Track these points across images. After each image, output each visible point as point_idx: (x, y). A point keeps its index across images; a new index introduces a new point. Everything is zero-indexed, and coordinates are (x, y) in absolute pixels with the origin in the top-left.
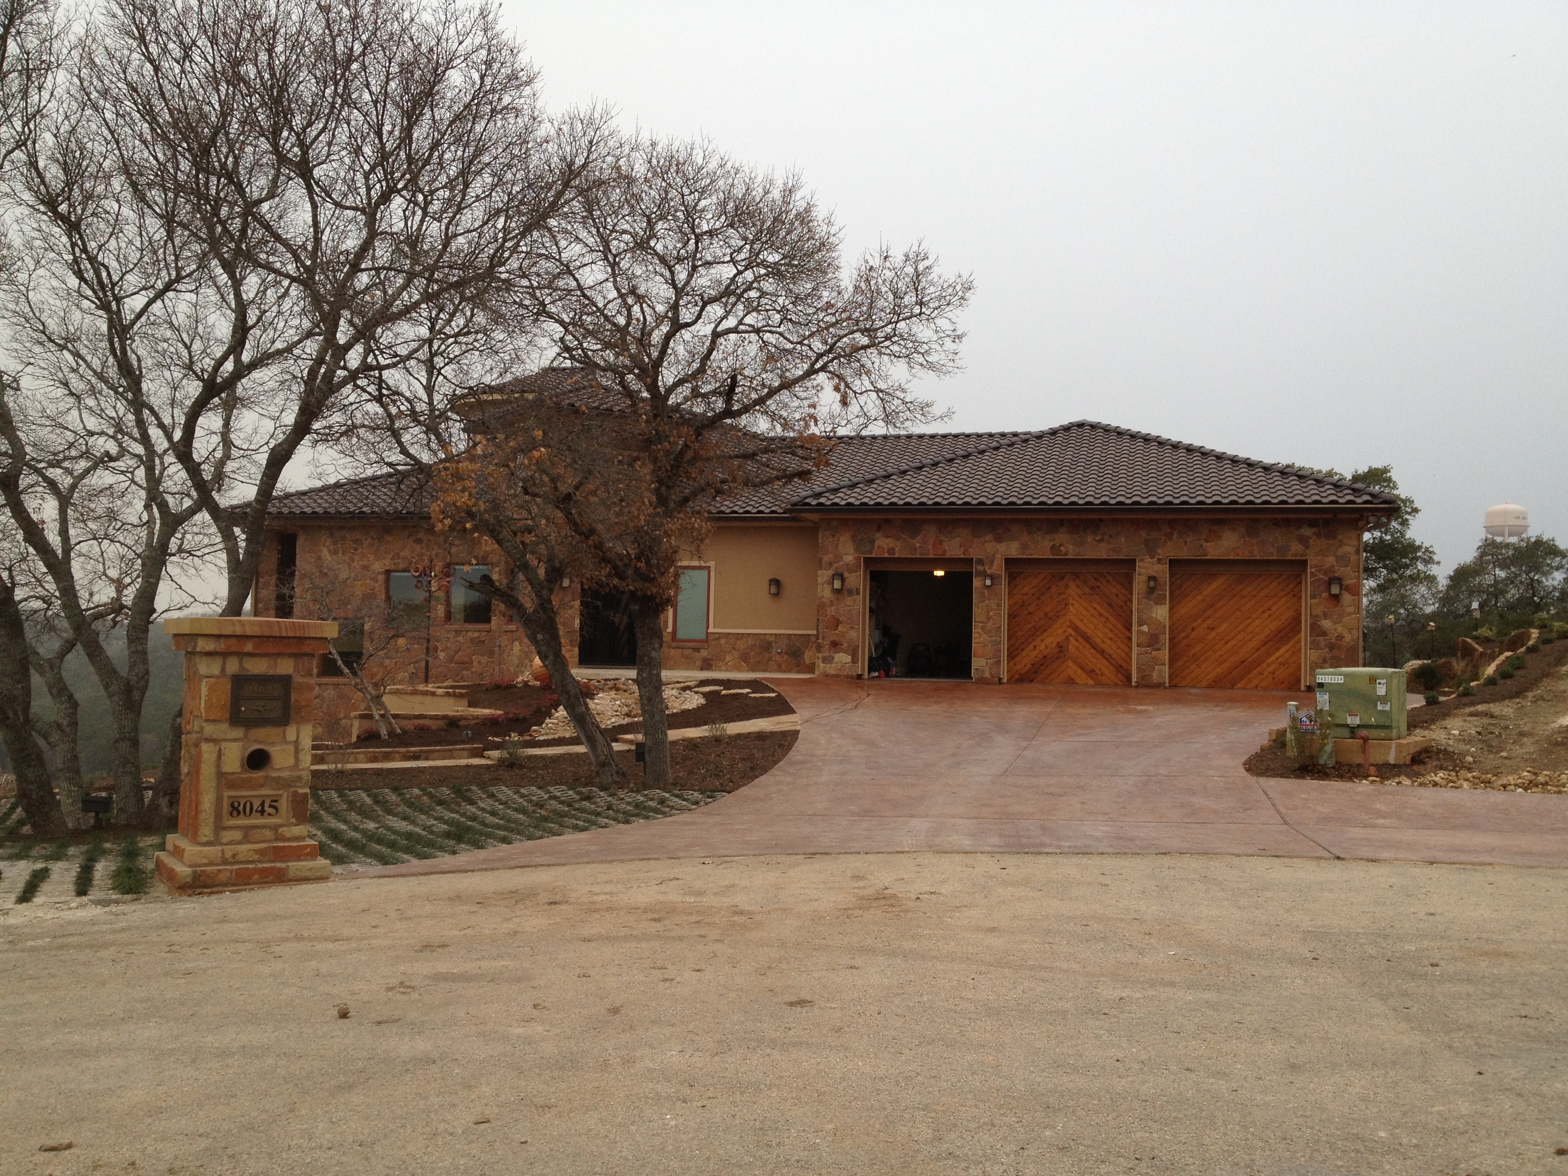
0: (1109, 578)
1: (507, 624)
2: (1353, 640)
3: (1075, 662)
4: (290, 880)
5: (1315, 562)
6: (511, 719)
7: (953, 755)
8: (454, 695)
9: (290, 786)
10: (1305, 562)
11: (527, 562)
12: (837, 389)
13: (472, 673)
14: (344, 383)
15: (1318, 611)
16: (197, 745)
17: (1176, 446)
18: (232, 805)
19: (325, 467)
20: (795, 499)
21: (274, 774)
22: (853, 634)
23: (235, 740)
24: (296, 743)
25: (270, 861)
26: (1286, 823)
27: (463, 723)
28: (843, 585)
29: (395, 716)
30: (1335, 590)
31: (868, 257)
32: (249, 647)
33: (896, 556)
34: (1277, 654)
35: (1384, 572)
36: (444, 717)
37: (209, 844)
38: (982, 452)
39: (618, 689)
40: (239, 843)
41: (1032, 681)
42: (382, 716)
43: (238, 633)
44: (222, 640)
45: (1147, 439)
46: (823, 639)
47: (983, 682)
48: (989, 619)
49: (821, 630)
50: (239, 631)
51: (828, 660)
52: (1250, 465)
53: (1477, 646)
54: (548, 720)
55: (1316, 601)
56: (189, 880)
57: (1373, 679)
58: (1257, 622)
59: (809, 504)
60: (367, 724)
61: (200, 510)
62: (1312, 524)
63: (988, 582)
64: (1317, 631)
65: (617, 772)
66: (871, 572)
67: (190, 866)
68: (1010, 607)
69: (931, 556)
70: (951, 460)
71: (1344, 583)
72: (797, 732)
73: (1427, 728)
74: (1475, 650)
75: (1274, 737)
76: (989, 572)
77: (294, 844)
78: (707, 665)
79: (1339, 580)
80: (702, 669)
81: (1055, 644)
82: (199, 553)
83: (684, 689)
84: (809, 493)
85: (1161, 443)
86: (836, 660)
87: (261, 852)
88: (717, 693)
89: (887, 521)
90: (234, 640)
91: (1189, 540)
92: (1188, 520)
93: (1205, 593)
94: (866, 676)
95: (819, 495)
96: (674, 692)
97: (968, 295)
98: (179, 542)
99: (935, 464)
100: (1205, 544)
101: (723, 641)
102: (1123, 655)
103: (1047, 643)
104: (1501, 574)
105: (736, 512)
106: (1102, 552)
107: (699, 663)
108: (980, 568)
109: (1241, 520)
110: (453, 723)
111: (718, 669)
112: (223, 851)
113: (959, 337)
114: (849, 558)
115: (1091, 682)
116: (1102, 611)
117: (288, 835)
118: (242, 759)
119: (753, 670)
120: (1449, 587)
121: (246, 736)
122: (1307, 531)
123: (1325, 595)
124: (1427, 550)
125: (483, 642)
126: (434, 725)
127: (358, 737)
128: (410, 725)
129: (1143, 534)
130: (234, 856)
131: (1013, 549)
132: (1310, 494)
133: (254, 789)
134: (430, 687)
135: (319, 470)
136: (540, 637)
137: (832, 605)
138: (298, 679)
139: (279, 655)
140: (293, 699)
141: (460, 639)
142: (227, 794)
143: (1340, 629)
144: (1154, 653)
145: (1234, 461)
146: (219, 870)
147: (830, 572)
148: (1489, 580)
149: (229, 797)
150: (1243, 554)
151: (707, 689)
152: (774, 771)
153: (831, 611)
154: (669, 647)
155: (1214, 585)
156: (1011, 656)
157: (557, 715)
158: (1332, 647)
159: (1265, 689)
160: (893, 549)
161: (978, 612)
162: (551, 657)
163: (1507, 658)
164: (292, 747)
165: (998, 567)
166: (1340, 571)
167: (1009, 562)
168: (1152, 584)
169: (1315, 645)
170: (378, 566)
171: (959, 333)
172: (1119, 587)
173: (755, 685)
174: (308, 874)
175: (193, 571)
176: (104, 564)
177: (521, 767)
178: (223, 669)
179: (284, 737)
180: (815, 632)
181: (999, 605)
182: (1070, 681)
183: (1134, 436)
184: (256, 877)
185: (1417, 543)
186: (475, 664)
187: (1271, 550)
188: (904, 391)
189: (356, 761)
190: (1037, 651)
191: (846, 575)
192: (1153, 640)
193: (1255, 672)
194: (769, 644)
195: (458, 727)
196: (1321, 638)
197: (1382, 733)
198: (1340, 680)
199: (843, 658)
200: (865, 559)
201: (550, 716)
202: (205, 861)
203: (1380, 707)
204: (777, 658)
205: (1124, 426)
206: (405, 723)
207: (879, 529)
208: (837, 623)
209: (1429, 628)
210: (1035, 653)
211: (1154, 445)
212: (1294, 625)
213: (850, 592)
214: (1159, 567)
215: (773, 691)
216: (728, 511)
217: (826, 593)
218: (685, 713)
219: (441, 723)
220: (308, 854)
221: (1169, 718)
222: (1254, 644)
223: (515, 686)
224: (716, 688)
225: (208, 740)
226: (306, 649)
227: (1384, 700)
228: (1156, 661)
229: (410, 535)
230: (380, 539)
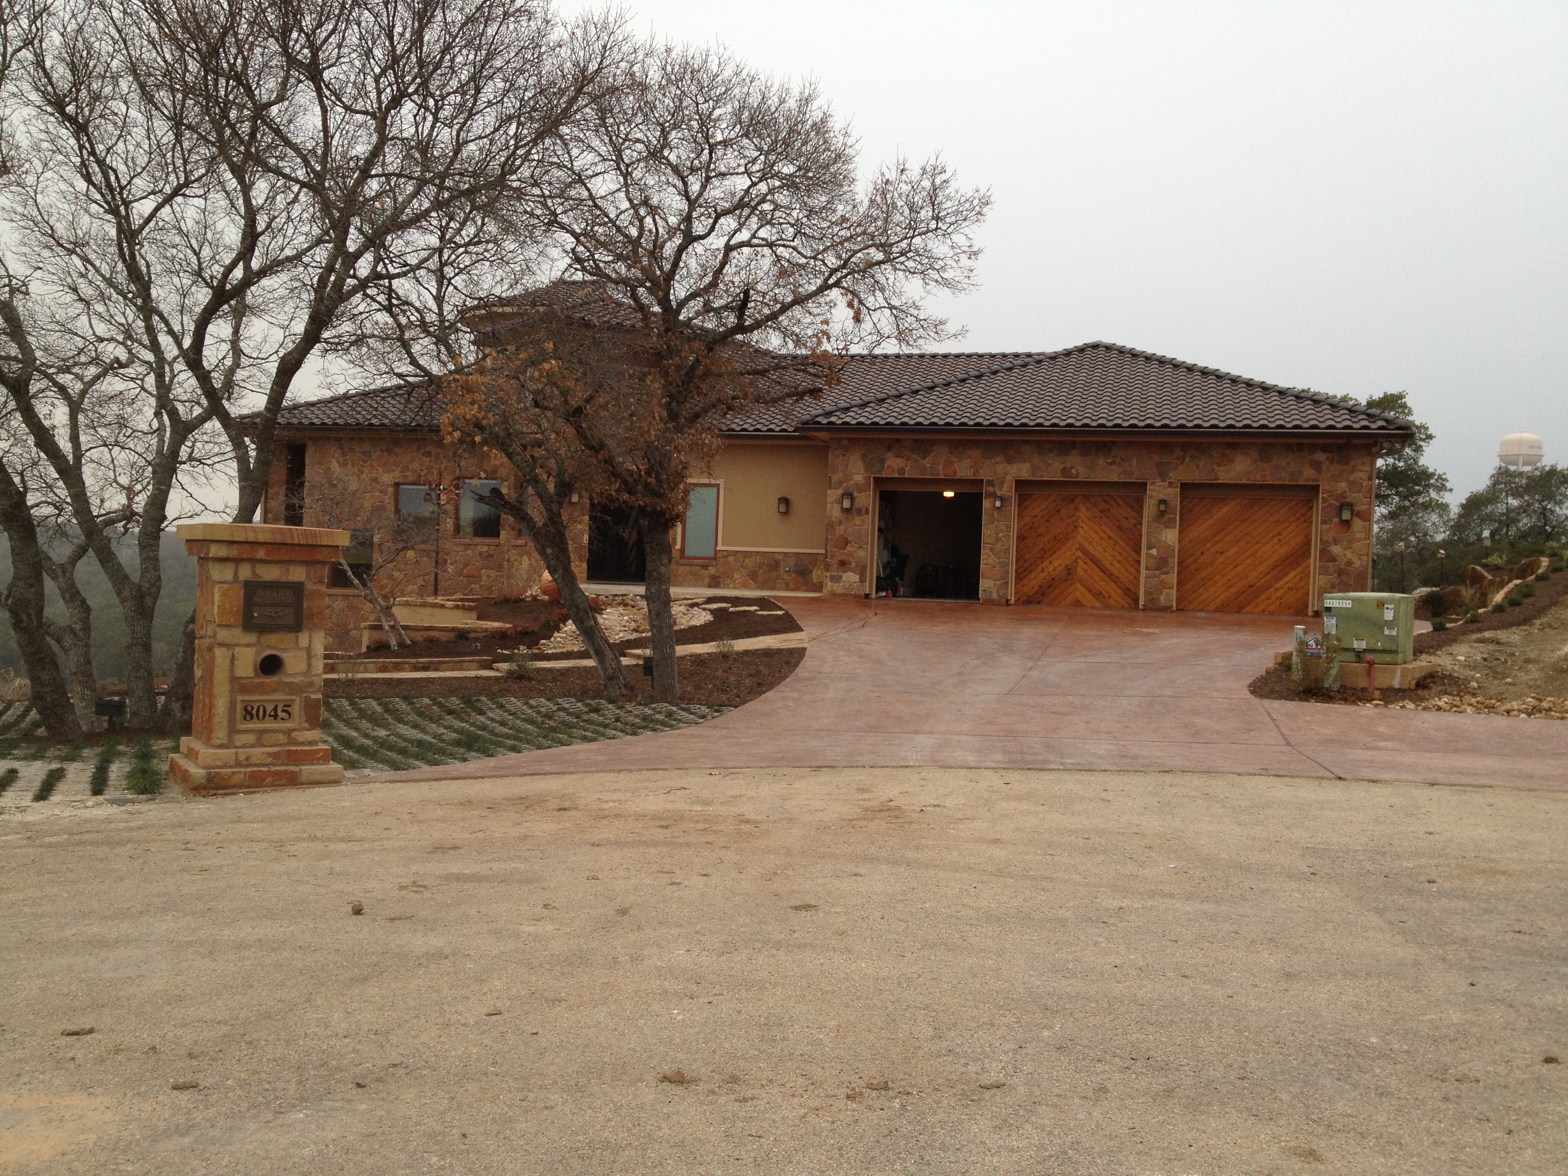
0: (1119, 500)
1: (516, 539)
2: (1362, 566)
3: (1083, 586)
4: (302, 784)
5: (1327, 488)
6: (520, 632)
7: (959, 674)
8: (463, 608)
9: (302, 691)
10: (1317, 488)
11: (536, 476)
12: (850, 305)
13: (481, 586)
14: (354, 291)
15: (1328, 537)
16: (210, 649)
17: (1191, 369)
18: (246, 709)
19: (335, 377)
20: (806, 417)
21: (287, 680)
22: (861, 553)
23: (248, 645)
24: (309, 649)
25: (283, 764)
26: (1288, 744)
27: (472, 635)
28: (852, 505)
29: (405, 628)
30: (1346, 515)
31: (884, 170)
32: (261, 554)
33: (906, 476)
34: (1287, 579)
35: (1397, 499)
36: (453, 629)
37: (221, 746)
38: (995, 373)
39: (626, 605)
40: (252, 746)
41: (1039, 603)
42: (392, 627)
43: (250, 540)
44: (235, 546)
45: (1162, 361)
46: (832, 558)
47: (990, 602)
48: (998, 540)
49: (829, 549)
50: (251, 538)
51: (836, 579)
52: (1265, 388)
53: (1486, 574)
54: (556, 634)
55: (1326, 527)
56: (203, 781)
57: (1381, 604)
58: (1267, 547)
59: (819, 423)
60: (378, 635)
61: (210, 418)
62: (1325, 448)
63: (998, 504)
64: (1327, 556)
65: (626, 686)
66: (881, 492)
67: (204, 768)
68: (1019, 529)
69: (941, 477)
70: (963, 381)
71: (1356, 509)
72: (804, 650)
73: (1433, 654)
74: (1484, 577)
75: (1280, 660)
76: (999, 493)
77: (307, 748)
78: (715, 582)
79: (1350, 506)
80: (709, 587)
81: (1062, 568)
82: (209, 462)
83: (692, 606)
84: (820, 411)
85: (1176, 365)
86: (844, 579)
87: (274, 755)
88: (725, 610)
89: (898, 441)
90: (246, 546)
91: (1201, 464)
92: (1201, 443)
93: (1215, 517)
94: (874, 596)
95: (830, 414)
96: (682, 609)
97: (985, 210)
98: (189, 450)
99: (948, 384)
100: (1216, 468)
101: (731, 559)
102: (1131, 578)
103: (1056, 565)
104: (1514, 502)
105: (745, 430)
106: (1113, 475)
107: (707, 581)
108: (991, 489)
109: (1254, 444)
110: (462, 635)
111: (727, 587)
112: (236, 753)
113: (975, 254)
114: (859, 478)
115: (1098, 605)
116: (1112, 534)
117: (301, 739)
118: (255, 665)
119: (761, 587)
120: (1460, 516)
121: (259, 640)
122: (1320, 456)
123: (1336, 520)
124: (1440, 477)
125: (492, 556)
126: (443, 637)
127: (368, 647)
128: (419, 636)
129: (1156, 457)
130: (247, 759)
131: (1023, 470)
132: (1325, 419)
133: (267, 693)
134: (439, 600)
135: (329, 380)
136: (549, 551)
137: (840, 523)
138: (309, 586)
139: (290, 562)
140: (305, 605)
141: (469, 552)
142: (240, 698)
143: (1349, 555)
144: (1162, 576)
145: (1250, 384)
146: (234, 773)
147: (840, 492)
148: (1501, 508)
149: (243, 701)
150: (1257, 478)
151: (715, 606)
152: (781, 687)
153: (840, 530)
154: (677, 563)
155: (1225, 510)
156: (1019, 577)
157: (565, 629)
158: (1340, 573)
159: (1272, 613)
160: (903, 469)
161: (987, 533)
162: (560, 570)
163: (1516, 585)
164: (304, 654)
165: (1008, 489)
166: (1352, 497)
167: (1020, 484)
168: (1162, 507)
169: (1324, 571)
170: (387, 479)
171: (975, 249)
172: (1129, 510)
173: (763, 603)
174: (319, 778)
175: (203, 480)
176: (114, 471)
177: (530, 679)
178: (236, 575)
179: (297, 643)
180: (823, 551)
181: (1008, 527)
182: (1078, 603)
183: (1148, 358)
184: (269, 779)
185: (1431, 470)
186: (484, 578)
187: (1283, 474)
188: (917, 308)
189: (366, 671)
190: (1045, 574)
191: (855, 494)
192: (1161, 564)
193: (1263, 597)
194: (777, 562)
195: (467, 639)
196: (1330, 564)
197: (1388, 658)
198: (1348, 604)
199: (851, 578)
200: (875, 479)
201: (558, 630)
202: (218, 763)
203: (1387, 632)
204: (786, 577)
205: (1139, 347)
206: (414, 634)
207: (889, 449)
208: (846, 542)
209: (1439, 556)
210: (1043, 575)
211: (1169, 368)
212: (1303, 552)
213: (859, 512)
214: (1170, 490)
215: (781, 609)
216: (738, 428)
217: (835, 512)
218: (692, 629)
219: (452, 635)
220: (320, 759)
221: (1175, 641)
222: (1264, 567)
223: (523, 600)
224: (724, 605)
225: (221, 645)
226: (319, 557)
227: (1391, 624)
228: (1164, 585)
229: (419, 448)
230: (389, 451)
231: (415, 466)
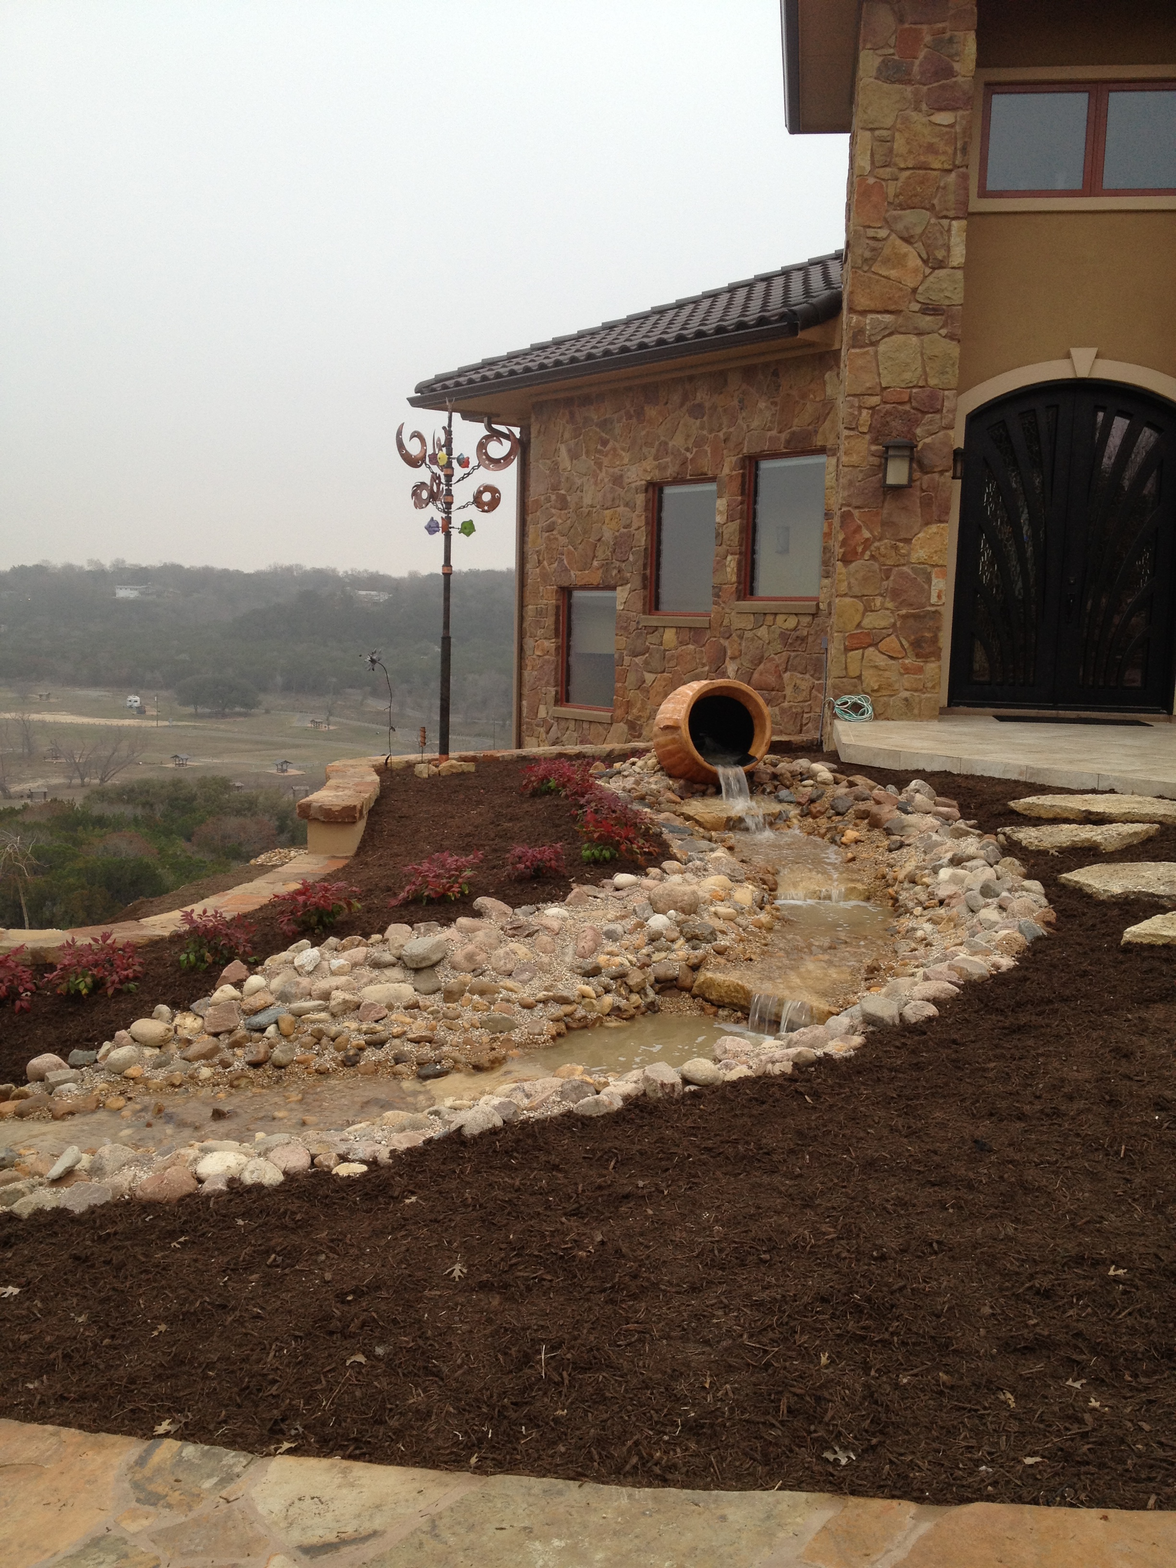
170: (637, 475)
229: (685, 398)
230: (640, 414)
231: (678, 442)
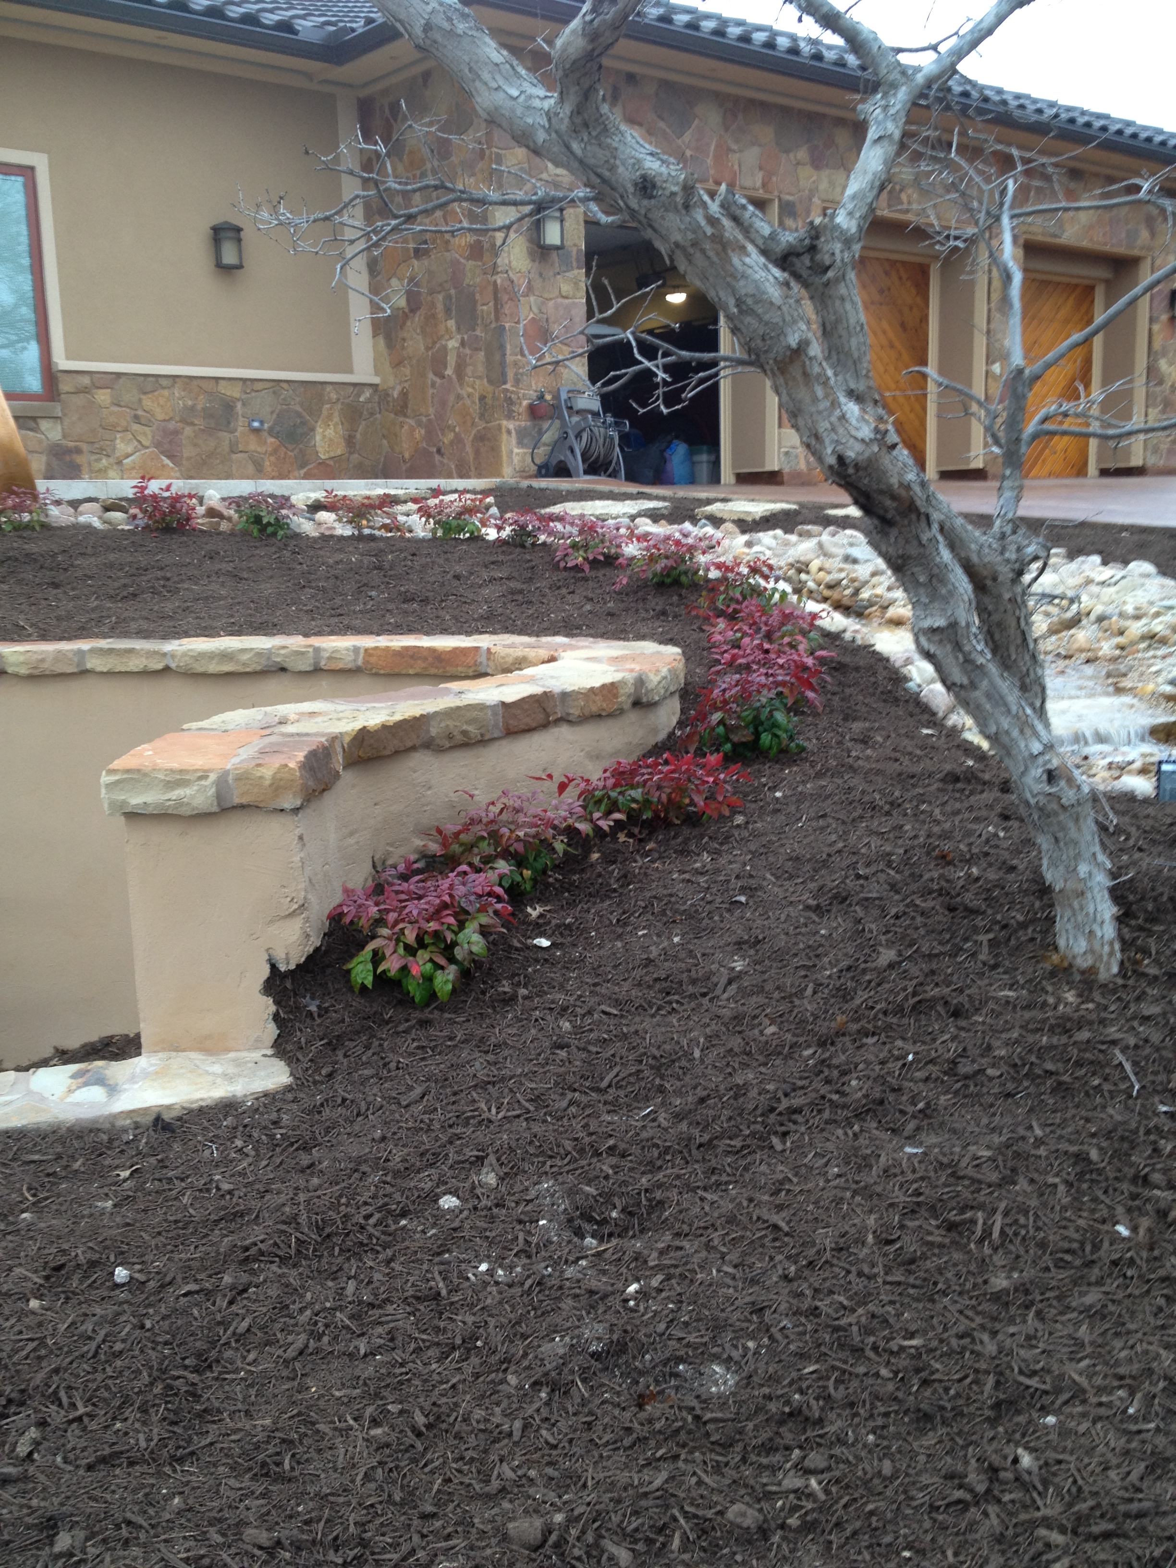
15: (1157, 343)
28: (562, 237)
64: (1153, 374)
78: (63, 466)
80: (49, 477)
101: (103, 397)
111: (101, 476)
116: (892, 336)
123: (1164, 317)
137: (528, 288)
143: (1173, 373)
153: (530, 307)
194: (229, 406)
204: (253, 445)
208: (543, 338)
213: (567, 260)
217: (515, 257)
